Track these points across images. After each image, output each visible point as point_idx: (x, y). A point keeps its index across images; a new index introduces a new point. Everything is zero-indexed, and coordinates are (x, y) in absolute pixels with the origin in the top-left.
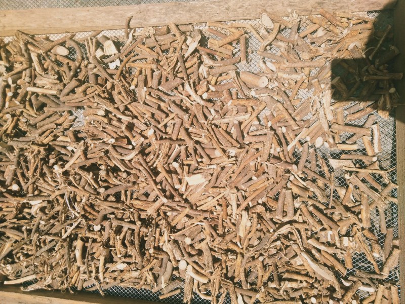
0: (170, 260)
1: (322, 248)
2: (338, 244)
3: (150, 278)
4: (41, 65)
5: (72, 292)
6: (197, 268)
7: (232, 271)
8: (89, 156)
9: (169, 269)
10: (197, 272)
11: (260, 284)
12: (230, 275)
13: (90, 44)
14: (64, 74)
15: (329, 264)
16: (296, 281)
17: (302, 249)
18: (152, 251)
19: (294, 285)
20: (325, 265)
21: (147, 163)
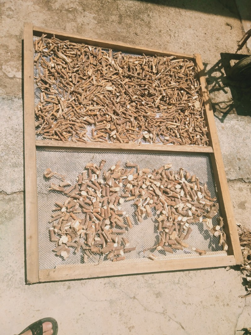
0: (118, 64)
1: (61, 64)
2: (55, 64)
3: (125, 58)
4: (176, 134)
5: (156, 55)
6: (107, 61)
7: (94, 59)
8: (153, 100)
9: (118, 61)
10: (107, 59)
11: (84, 54)
12: (95, 58)
13: (155, 139)
14: (166, 130)
15: (59, 59)
16: (70, 54)
17: (68, 64)
18: (125, 67)
19: (71, 52)
20: (60, 58)
21: (129, 96)
